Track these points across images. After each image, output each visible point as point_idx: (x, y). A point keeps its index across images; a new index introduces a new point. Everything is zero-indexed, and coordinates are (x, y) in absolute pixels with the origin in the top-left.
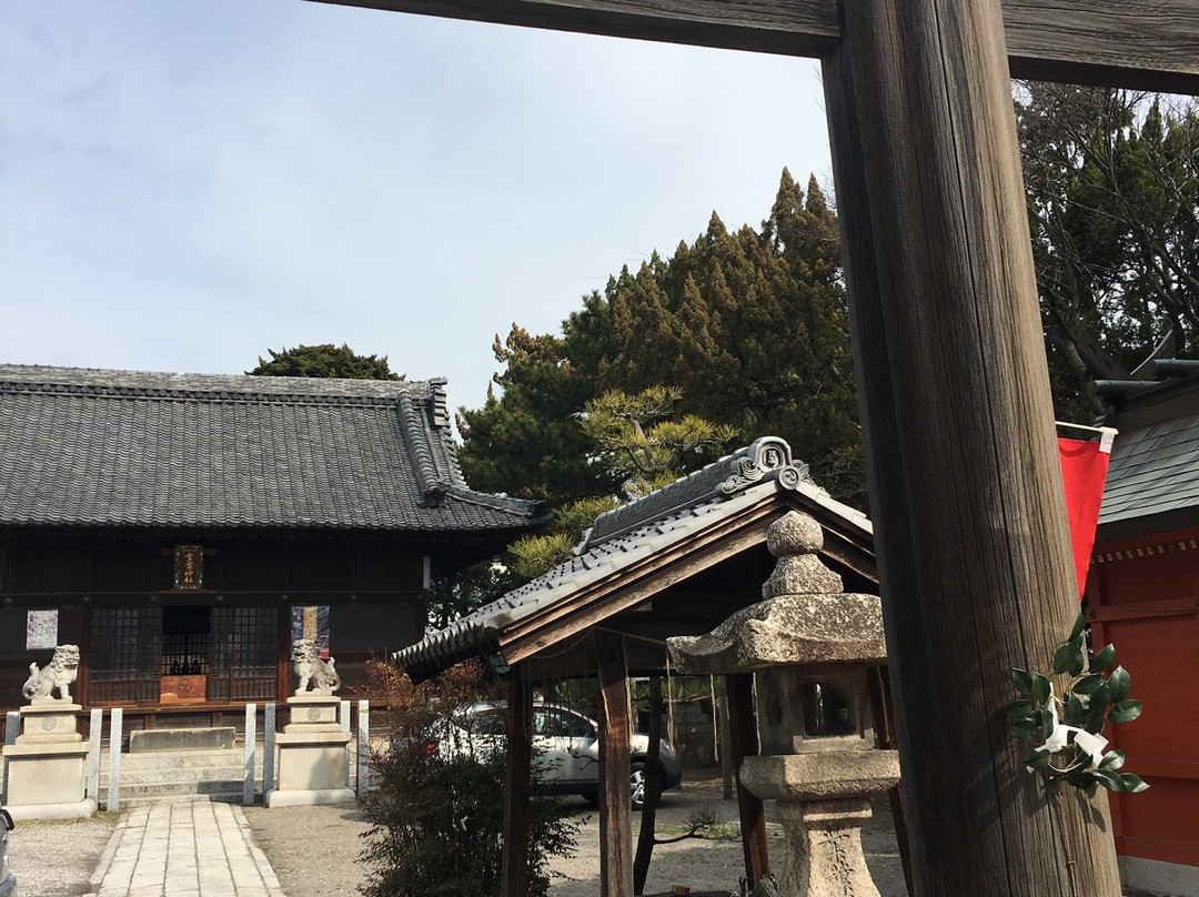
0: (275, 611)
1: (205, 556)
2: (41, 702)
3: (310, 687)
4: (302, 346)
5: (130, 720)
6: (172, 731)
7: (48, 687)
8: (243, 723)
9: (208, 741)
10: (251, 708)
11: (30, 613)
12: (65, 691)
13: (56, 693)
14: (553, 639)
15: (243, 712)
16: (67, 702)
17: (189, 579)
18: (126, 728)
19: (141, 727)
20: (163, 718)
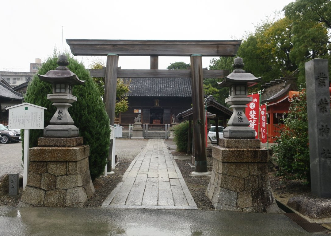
0: (170, 110)
1: (159, 101)
2: (136, 123)
3: (175, 122)
4: (183, 62)
5: (149, 126)
6: (155, 128)
7: (137, 120)
8: (165, 127)
11: (134, 110)
12: (140, 121)
14: (187, 116)
15: (165, 126)
16: (140, 123)
17: (157, 105)
18: (148, 128)
19: (151, 127)
20: (154, 126)
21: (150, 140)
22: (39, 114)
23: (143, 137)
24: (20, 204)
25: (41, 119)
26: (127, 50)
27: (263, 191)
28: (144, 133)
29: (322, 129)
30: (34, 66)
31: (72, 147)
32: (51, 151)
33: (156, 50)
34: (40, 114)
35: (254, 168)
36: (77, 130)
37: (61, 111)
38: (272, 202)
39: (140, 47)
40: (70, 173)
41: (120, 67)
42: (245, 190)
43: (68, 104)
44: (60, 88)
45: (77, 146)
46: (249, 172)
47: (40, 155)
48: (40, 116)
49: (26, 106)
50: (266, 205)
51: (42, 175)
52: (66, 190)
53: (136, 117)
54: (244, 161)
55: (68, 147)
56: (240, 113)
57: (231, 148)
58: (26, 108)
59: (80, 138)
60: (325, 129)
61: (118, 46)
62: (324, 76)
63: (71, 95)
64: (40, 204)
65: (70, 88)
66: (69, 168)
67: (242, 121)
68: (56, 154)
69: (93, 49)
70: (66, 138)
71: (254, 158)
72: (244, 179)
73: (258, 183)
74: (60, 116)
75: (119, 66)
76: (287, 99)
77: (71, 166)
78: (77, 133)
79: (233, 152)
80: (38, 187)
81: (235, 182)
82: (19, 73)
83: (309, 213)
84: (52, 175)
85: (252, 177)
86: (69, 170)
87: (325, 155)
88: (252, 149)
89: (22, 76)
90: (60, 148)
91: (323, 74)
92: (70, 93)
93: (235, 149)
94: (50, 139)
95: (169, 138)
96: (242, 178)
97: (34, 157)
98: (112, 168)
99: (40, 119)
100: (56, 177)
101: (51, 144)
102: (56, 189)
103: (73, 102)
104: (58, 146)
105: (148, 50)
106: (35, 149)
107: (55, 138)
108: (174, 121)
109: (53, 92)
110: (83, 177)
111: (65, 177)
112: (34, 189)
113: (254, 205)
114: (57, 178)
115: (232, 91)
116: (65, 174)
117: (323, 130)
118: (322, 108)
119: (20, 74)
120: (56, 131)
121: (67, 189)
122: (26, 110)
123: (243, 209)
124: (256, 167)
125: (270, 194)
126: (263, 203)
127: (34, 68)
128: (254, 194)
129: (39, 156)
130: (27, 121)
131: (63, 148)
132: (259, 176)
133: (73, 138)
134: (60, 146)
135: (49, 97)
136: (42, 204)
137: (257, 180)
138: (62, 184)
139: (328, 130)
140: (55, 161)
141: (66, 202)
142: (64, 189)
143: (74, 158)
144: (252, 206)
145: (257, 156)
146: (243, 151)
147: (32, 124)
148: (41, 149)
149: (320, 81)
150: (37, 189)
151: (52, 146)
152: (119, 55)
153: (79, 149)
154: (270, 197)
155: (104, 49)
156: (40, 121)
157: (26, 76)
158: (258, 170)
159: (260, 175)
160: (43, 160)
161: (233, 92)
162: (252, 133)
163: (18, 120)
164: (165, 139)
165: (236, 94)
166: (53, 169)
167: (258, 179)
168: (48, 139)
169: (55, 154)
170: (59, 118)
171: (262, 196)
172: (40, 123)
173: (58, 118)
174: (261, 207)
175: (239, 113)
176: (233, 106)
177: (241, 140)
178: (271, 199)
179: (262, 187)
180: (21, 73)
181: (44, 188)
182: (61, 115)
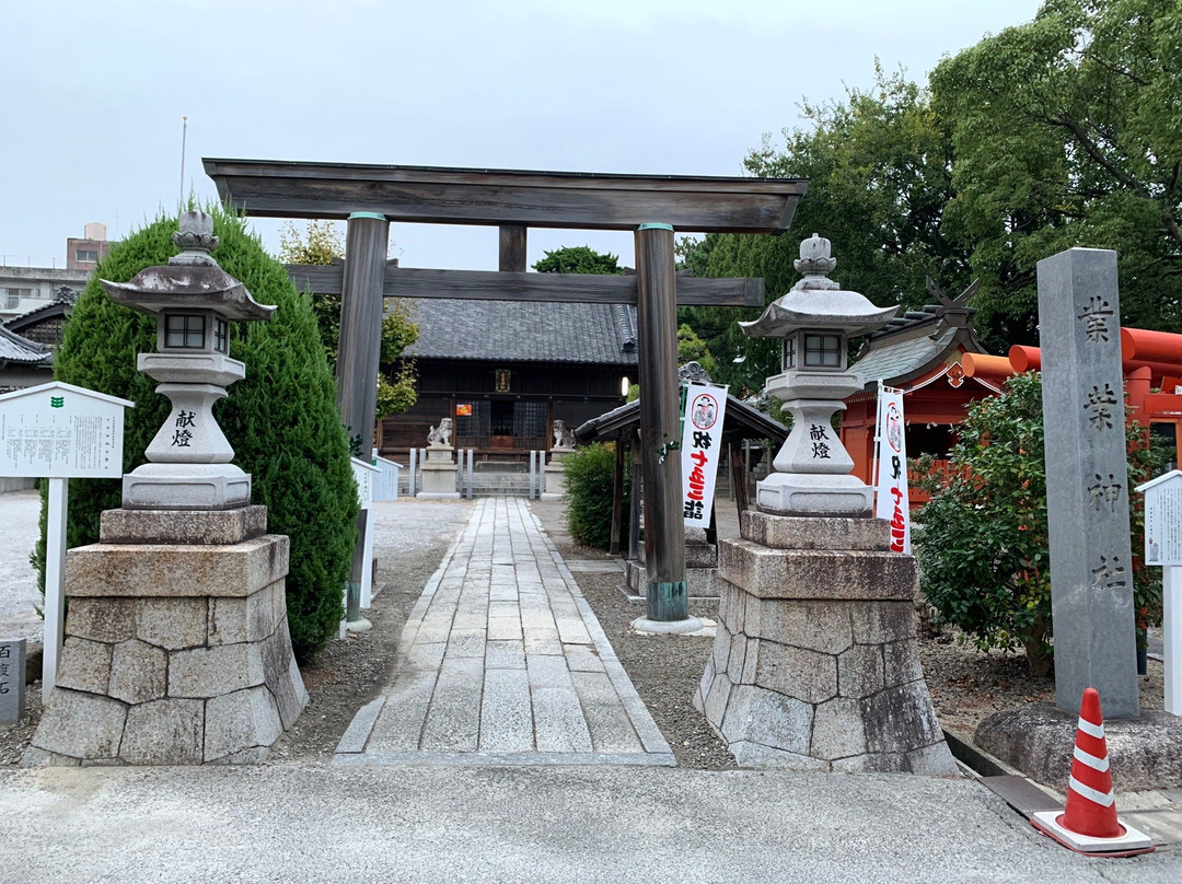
0: (546, 405)
1: (512, 376)
3: (561, 444)
5: (477, 456)
6: (496, 462)
8: (529, 462)
9: (513, 469)
10: (533, 452)
12: (446, 440)
13: (442, 441)
14: (613, 428)
15: (529, 455)
17: (503, 387)
18: (474, 461)
19: (481, 459)
20: (491, 456)
21: (481, 501)
22: (105, 424)
23: (457, 491)
24: (29, 755)
25: (111, 443)
26: (419, 201)
27: (901, 699)
28: (460, 479)
29: (1098, 486)
30: (83, 249)
31: (228, 543)
32: (150, 560)
33: (520, 206)
34: (110, 424)
35: (868, 619)
36: (247, 482)
37: (188, 416)
38: (929, 737)
39: (464, 192)
40: (220, 641)
41: (395, 262)
42: (838, 695)
43: (212, 390)
44: (186, 331)
45: (244, 539)
46: (853, 632)
47: (110, 575)
48: (110, 432)
49: (57, 394)
50: (910, 749)
51: (116, 646)
52: (206, 700)
53: (436, 428)
54: (837, 596)
55: (215, 543)
56: (819, 429)
57: (791, 548)
58: (57, 403)
59: (257, 511)
60: (1104, 488)
61: (390, 187)
62: (1104, 309)
63: (224, 357)
64: (105, 754)
65: (222, 332)
66: (217, 623)
67: (826, 456)
68: (170, 569)
69: (299, 197)
70: (205, 512)
71: (871, 584)
72: (836, 656)
73: (882, 670)
74: (185, 431)
75: (390, 257)
76: (945, 377)
77: (224, 615)
78: (245, 492)
79: (797, 562)
80: (99, 691)
81: (806, 670)
82: (28, 270)
83: (1056, 776)
84: (154, 646)
85: (863, 652)
86: (215, 628)
87: (1107, 575)
88: (862, 554)
89: (39, 281)
90: (182, 549)
91: (1102, 302)
92: (222, 348)
93: (805, 553)
94: (145, 515)
95: (543, 495)
96: (829, 654)
97: (87, 582)
98: (362, 605)
99: (109, 440)
100: (167, 653)
101: (150, 533)
102: (166, 697)
103: (231, 381)
104: (174, 542)
105: (490, 203)
106: (89, 553)
107: (166, 512)
108: (558, 441)
109: (160, 346)
110: (265, 653)
111: (203, 652)
112: (85, 700)
113: (871, 750)
114: (171, 658)
115: (792, 353)
116: (201, 642)
117: (1101, 490)
118: (1097, 414)
119: (31, 276)
120: (170, 487)
121: (209, 698)
122: (57, 407)
123: (834, 763)
124: (876, 616)
125: (925, 709)
126: (900, 740)
127: (82, 254)
128: (868, 710)
129: (103, 577)
130: (61, 450)
131: (194, 549)
132: (887, 646)
133: (231, 512)
134: (183, 542)
135: (144, 362)
136: (114, 753)
137: (880, 659)
138: (189, 680)
139: (1116, 488)
140: (163, 595)
141: (204, 745)
142: (198, 699)
143: (235, 584)
144: (863, 750)
145: (882, 578)
146: (832, 560)
147: (79, 459)
148: (111, 552)
149: (1091, 323)
150: (94, 701)
151: (153, 541)
152: (390, 219)
153: (255, 551)
154: (924, 718)
155: (340, 198)
156: (108, 448)
157: (52, 283)
158: (883, 627)
159: (890, 643)
160: (120, 594)
161: (795, 357)
162: (860, 498)
163: (24, 444)
164: (528, 498)
165: (806, 364)
166: (159, 623)
167: (883, 658)
168: (138, 516)
169: (166, 571)
170: (179, 439)
171: (896, 717)
172: (107, 456)
173: (176, 441)
174: (894, 756)
175: (814, 428)
176: (796, 405)
177: (824, 521)
178: (926, 726)
179: (899, 684)
180: (35, 270)
181: (124, 696)
182: (188, 427)
